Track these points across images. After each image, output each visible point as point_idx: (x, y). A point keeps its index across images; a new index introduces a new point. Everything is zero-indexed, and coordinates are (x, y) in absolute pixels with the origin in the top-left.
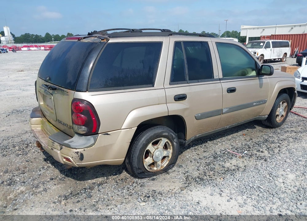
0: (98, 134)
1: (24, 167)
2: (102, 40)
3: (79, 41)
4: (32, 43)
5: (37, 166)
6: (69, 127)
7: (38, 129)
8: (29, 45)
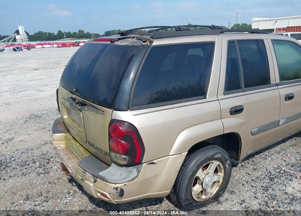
0: (142, 163)
1: (46, 191)
2: (144, 42)
3: (113, 44)
4: (46, 41)
5: (61, 189)
6: (104, 153)
7: (62, 146)
8: (43, 42)
